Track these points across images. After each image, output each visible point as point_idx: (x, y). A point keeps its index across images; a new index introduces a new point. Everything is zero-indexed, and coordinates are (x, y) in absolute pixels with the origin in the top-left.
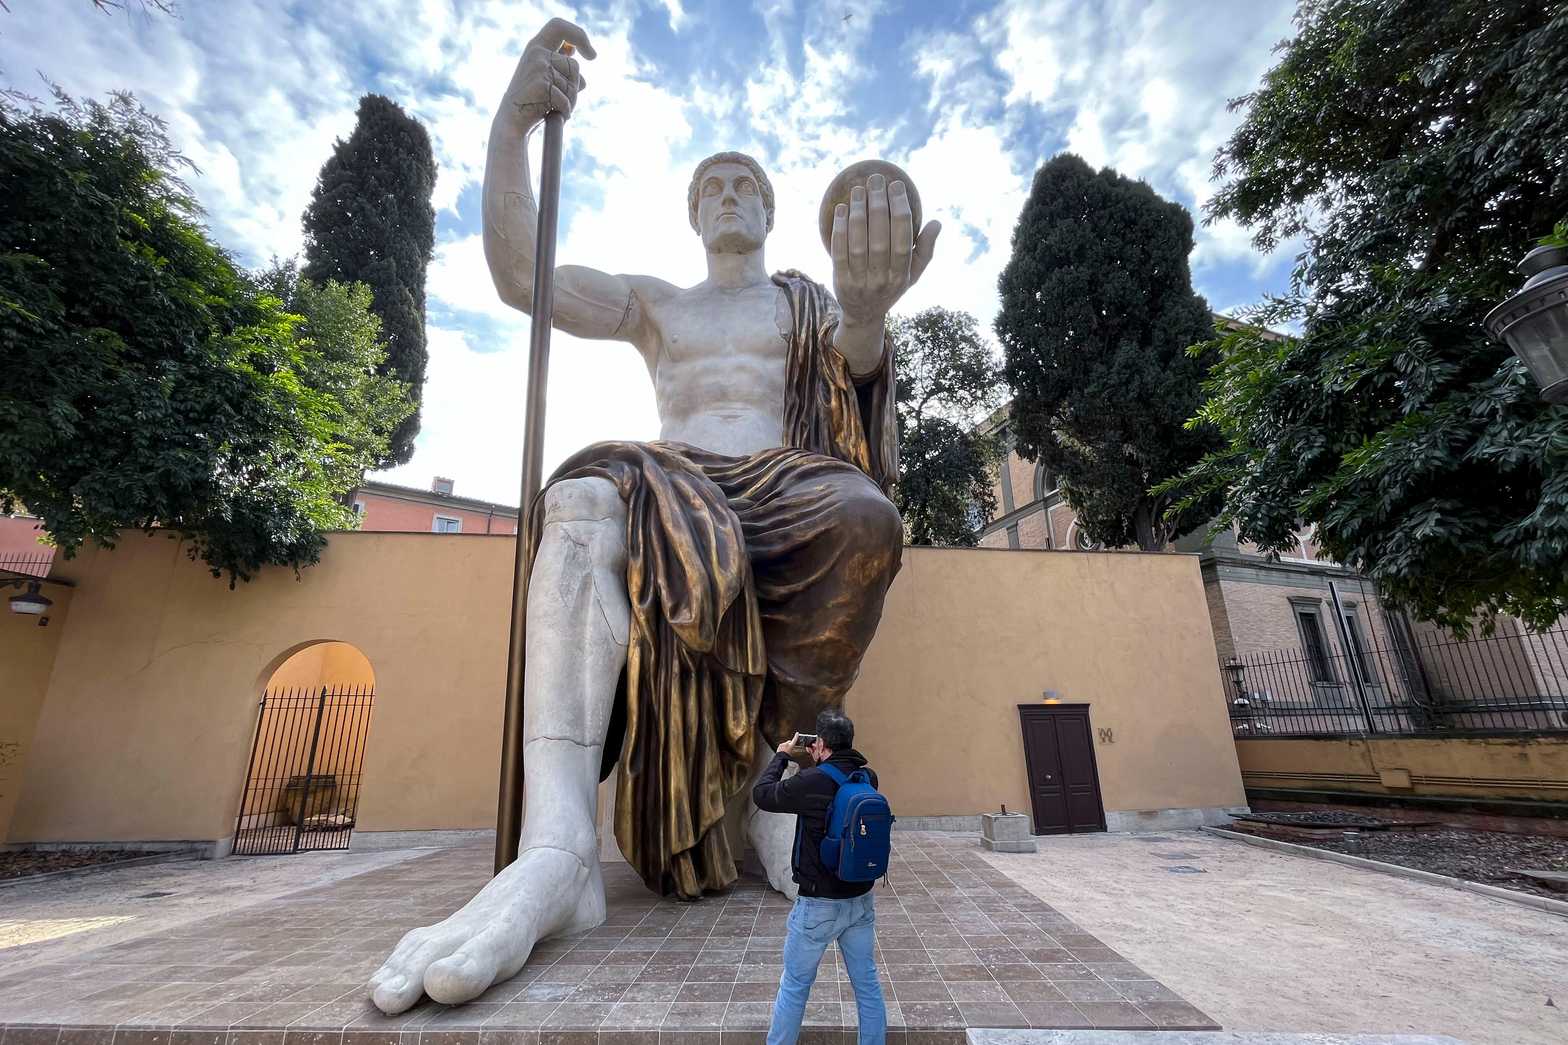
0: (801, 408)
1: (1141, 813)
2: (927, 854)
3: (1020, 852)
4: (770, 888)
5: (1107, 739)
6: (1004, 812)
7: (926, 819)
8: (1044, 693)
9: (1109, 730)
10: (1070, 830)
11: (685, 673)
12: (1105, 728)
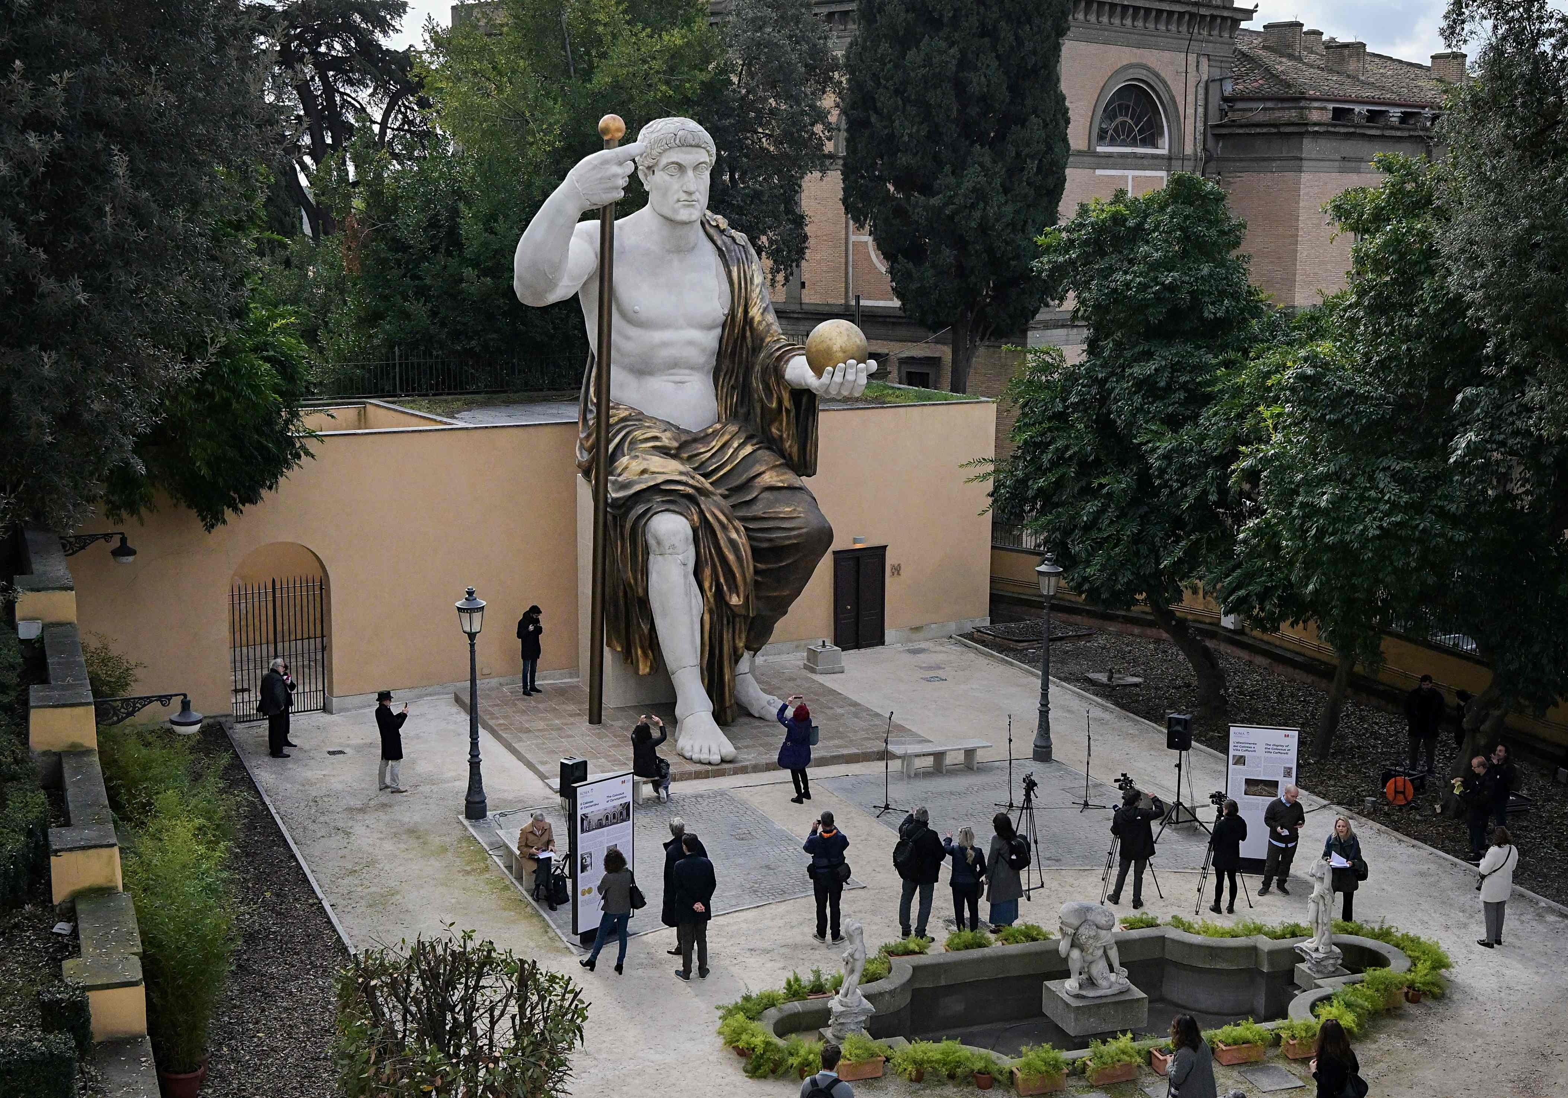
0: (733, 372)
1: (911, 627)
3: (834, 673)
5: (896, 573)
6: (824, 646)
8: (854, 539)
9: (899, 565)
10: (857, 646)
12: (896, 563)
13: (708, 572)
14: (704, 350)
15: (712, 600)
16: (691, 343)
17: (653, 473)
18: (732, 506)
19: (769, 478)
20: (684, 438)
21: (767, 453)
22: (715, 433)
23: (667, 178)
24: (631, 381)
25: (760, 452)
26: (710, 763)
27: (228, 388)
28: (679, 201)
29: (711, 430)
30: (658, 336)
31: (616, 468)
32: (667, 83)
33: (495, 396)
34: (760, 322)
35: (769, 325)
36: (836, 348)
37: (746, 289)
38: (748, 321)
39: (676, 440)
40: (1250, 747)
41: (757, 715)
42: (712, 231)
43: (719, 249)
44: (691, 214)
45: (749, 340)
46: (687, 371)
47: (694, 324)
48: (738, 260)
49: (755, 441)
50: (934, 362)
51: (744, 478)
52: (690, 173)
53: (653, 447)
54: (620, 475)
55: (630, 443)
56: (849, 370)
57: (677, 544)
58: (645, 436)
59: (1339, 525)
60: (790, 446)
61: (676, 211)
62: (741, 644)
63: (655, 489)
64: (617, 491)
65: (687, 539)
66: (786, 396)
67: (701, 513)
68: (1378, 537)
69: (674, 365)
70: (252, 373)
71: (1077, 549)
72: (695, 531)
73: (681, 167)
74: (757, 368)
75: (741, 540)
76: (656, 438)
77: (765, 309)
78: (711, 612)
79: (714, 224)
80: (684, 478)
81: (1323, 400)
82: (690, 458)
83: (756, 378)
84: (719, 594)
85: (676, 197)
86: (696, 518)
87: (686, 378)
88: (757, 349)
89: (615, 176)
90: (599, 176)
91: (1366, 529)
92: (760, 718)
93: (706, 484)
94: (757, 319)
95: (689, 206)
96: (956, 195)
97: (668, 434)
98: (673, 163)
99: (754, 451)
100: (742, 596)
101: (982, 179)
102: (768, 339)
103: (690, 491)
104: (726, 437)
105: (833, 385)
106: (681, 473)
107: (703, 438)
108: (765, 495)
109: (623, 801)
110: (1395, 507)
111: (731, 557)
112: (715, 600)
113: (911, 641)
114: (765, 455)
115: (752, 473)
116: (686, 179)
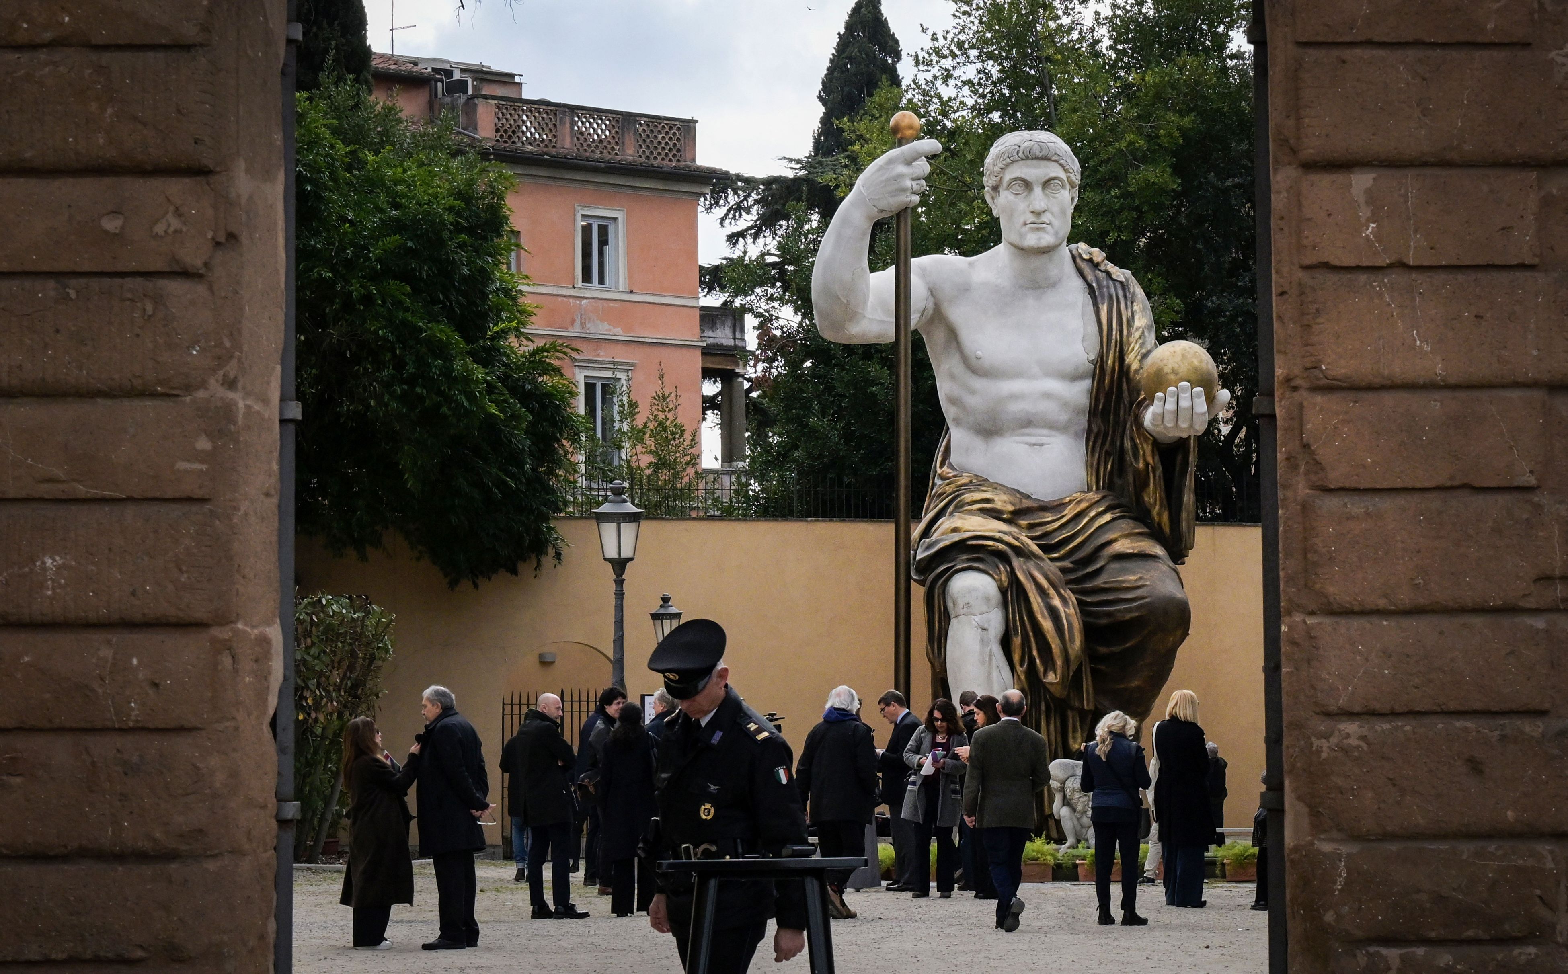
13: (1017, 641)
14: (1065, 405)
15: (1023, 677)
16: (1048, 395)
19: (1123, 546)
20: (1026, 504)
23: (1011, 197)
24: (978, 443)
27: (440, 393)
29: (1068, 499)
32: (1139, 132)
34: (1137, 371)
36: (1167, 369)
38: (1123, 370)
42: (1084, 266)
43: (1090, 286)
44: (1039, 239)
45: (1125, 394)
46: (1045, 431)
48: (1111, 297)
52: (1038, 190)
53: (982, 510)
57: (972, 603)
61: (1022, 236)
66: (1148, 449)
67: (1012, 573)
69: (1027, 423)
70: (467, 380)
72: (1003, 592)
73: (1027, 185)
75: (1069, 612)
76: (987, 501)
80: (998, 535)
82: (1031, 527)
84: (1032, 672)
85: (1022, 220)
86: (1004, 577)
87: (1044, 440)
89: (901, 176)
90: (884, 178)
94: (1135, 366)
95: (1038, 229)
98: (1016, 179)
99: (1113, 520)
100: (1059, 672)
103: (1001, 546)
104: (1084, 505)
108: (1115, 566)
111: (1047, 625)
112: (1026, 678)
116: (1032, 197)
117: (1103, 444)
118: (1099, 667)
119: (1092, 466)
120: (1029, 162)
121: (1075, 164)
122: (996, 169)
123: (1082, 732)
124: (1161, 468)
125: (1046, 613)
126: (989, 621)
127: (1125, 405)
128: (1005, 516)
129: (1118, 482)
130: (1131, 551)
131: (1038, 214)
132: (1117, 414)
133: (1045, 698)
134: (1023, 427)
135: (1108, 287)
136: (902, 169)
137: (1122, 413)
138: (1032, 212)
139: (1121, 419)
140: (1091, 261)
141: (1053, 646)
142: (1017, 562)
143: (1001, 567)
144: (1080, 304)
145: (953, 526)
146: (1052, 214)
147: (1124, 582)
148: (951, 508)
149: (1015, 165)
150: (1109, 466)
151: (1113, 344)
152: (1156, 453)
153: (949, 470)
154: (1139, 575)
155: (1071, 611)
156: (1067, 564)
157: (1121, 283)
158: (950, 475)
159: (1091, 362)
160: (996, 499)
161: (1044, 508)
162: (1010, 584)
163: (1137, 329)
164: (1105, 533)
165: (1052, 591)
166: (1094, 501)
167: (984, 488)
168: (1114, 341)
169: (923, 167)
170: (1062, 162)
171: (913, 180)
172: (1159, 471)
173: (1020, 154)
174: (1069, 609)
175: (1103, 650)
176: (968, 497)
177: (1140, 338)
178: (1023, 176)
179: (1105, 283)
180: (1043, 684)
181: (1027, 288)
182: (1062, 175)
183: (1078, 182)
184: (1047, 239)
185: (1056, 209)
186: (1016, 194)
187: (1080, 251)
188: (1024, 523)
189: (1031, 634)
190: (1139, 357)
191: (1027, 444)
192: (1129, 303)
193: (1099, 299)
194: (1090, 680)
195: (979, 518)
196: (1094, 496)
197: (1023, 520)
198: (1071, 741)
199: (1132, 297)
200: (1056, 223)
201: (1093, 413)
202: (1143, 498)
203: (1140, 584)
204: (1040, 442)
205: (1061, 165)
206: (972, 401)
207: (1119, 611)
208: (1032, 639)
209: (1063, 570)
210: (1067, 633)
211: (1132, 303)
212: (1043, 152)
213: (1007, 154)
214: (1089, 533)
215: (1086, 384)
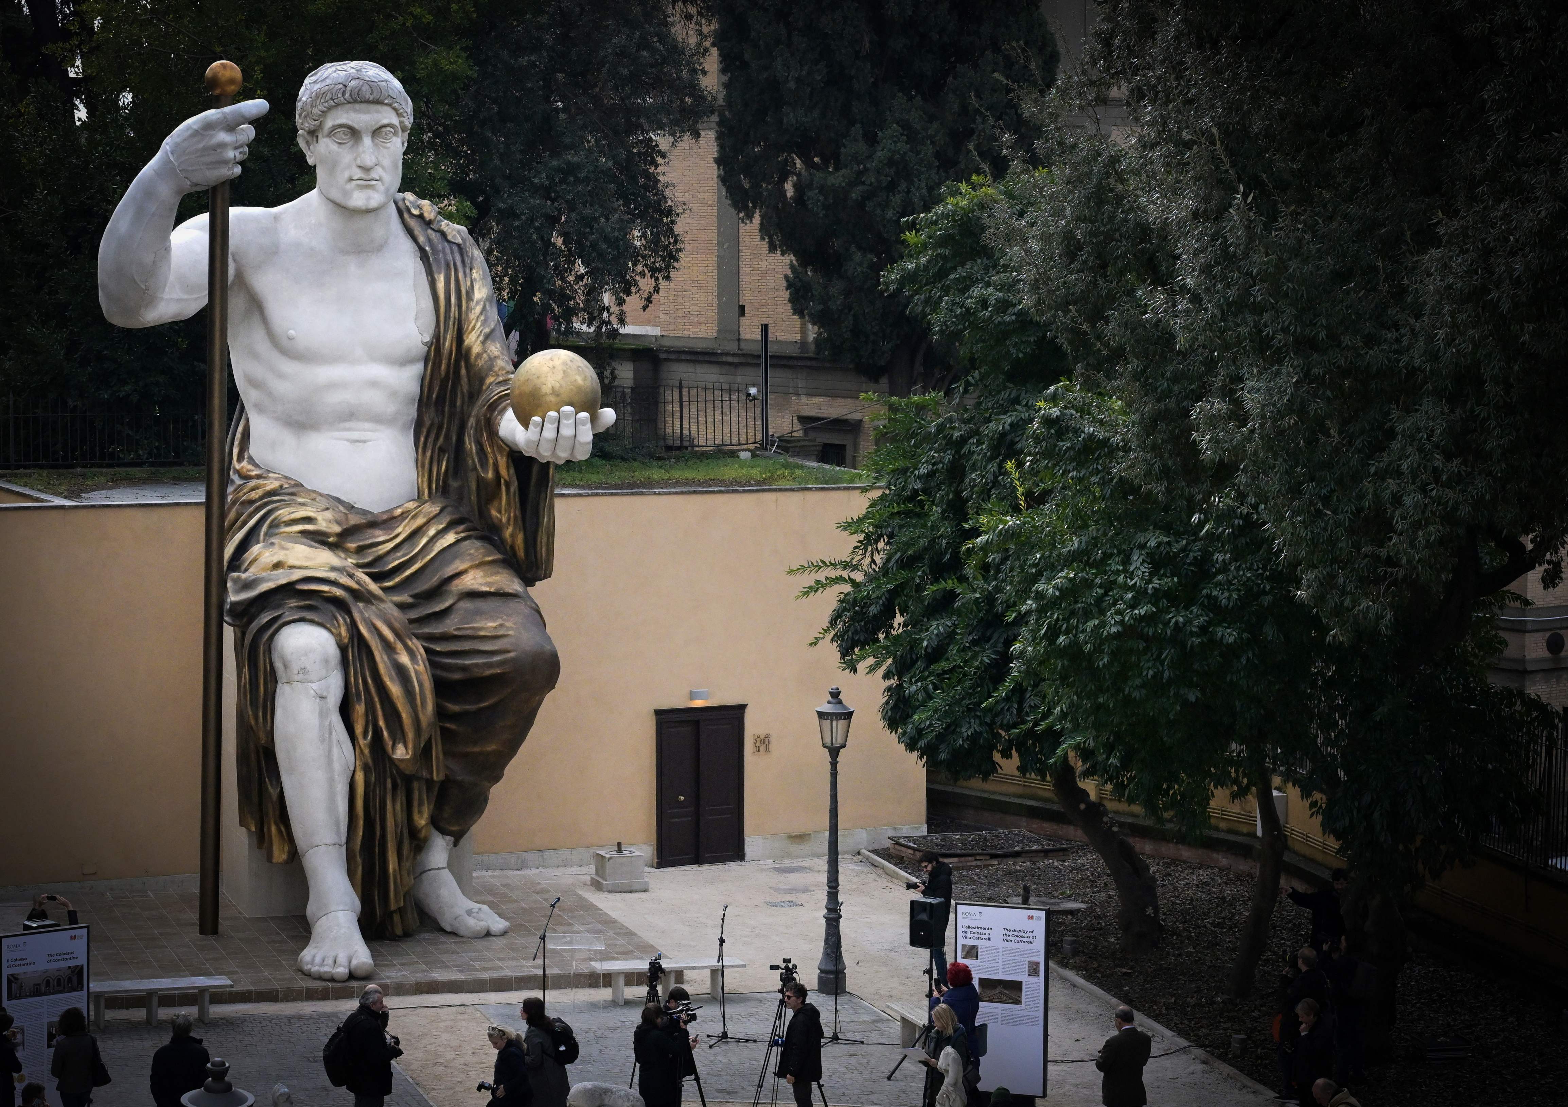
0: (440, 428)
1: (790, 837)
2: (545, 900)
3: (631, 892)
4: (442, 930)
5: (762, 748)
6: (620, 851)
7: (525, 855)
8: (691, 692)
9: (767, 736)
10: (698, 860)
11: (395, 786)
12: (762, 732)
14: (394, 394)
15: (367, 751)
16: (374, 384)
17: (292, 567)
18: (412, 621)
19: (474, 580)
20: (354, 520)
21: (478, 543)
22: (403, 516)
23: (334, 147)
24: (288, 438)
25: (467, 543)
26: (332, 980)
28: (351, 180)
29: (399, 511)
30: (324, 373)
31: (244, 562)
33: (162, 470)
34: (479, 355)
35: (492, 359)
36: (546, 389)
37: (460, 306)
38: (462, 352)
39: (338, 523)
40: (983, 933)
41: (448, 929)
42: (412, 223)
43: (421, 249)
44: (368, 199)
45: (464, 381)
46: (367, 425)
47: (376, 356)
48: (448, 265)
49: (461, 528)
50: (852, 427)
51: (435, 580)
52: (367, 141)
53: (303, 532)
54: (246, 570)
55: (271, 526)
56: (564, 422)
58: (293, 516)
59: (1074, 622)
60: (513, 535)
61: (346, 194)
62: (422, 821)
63: (288, 590)
64: (238, 591)
65: (326, 661)
66: (502, 462)
67: (353, 626)
68: (1117, 636)
71: (913, 688)
72: (343, 649)
73: (354, 133)
74: (472, 421)
76: (308, 520)
77: (487, 337)
78: (366, 769)
79: (416, 212)
80: (332, 575)
81: (1066, 452)
82: (360, 550)
83: (469, 436)
84: (377, 743)
85: (346, 175)
86: (344, 631)
88: (474, 395)
89: (223, 145)
90: (201, 145)
91: (1103, 625)
92: (454, 934)
93: (373, 587)
94: (476, 349)
96: (866, 170)
97: (328, 515)
98: (341, 126)
99: (458, 541)
100: (410, 746)
101: (902, 146)
102: (490, 380)
103: (339, 592)
104: (420, 521)
105: (542, 442)
106: (333, 569)
107: (385, 522)
109: (73, 963)
110: (1140, 595)
111: (395, 689)
113: (789, 856)
114: (475, 549)
115: (449, 571)
116: (361, 149)
117: (437, 438)
118: (448, 725)
119: (423, 466)
120: (357, 106)
121: (408, 106)
122: (316, 111)
123: (429, 804)
124: (516, 484)
125: (393, 673)
126: (328, 688)
127: (462, 392)
128: (331, 539)
129: (454, 484)
130: (487, 589)
131: (366, 169)
132: (453, 404)
133: (391, 772)
134: (345, 420)
135: (444, 252)
136: (223, 137)
137: (459, 403)
138: (360, 167)
139: (458, 410)
140: (421, 217)
141: (404, 715)
142: (359, 610)
143: (340, 618)
144: (411, 273)
145: (275, 559)
146: (383, 168)
147: (480, 629)
148: (264, 528)
149: (339, 108)
150: (444, 467)
151: (451, 323)
152: (511, 465)
153: (250, 467)
154: (499, 622)
155: (421, 668)
156: (404, 598)
157: (458, 245)
158: (253, 473)
159: (425, 344)
160: (319, 518)
161: (374, 524)
162: (351, 638)
163: (478, 303)
164: (451, 562)
165: (399, 646)
166: (432, 515)
167: (300, 500)
168: (452, 319)
169: (248, 132)
170: (396, 105)
171: (236, 148)
172: (514, 487)
173: (347, 96)
174: (419, 665)
175: (454, 708)
176: (284, 513)
177: (481, 313)
178: (350, 123)
179: (440, 247)
180: (391, 760)
181: (347, 253)
182: (395, 121)
183: (409, 126)
184: (375, 198)
185: (386, 162)
186: (341, 144)
187: (408, 203)
188: (352, 545)
189: (376, 699)
190: (481, 338)
191: (347, 440)
192: (468, 271)
193: (434, 268)
194: (440, 747)
195: (303, 547)
196: (432, 509)
197: (351, 542)
198: (416, 816)
199: (471, 263)
200: (387, 178)
201: (424, 402)
202: (489, 511)
203: (500, 633)
204: (363, 438)
205: (395, 110)
206: (281, 387)
207: (477, 665)
208: (378, 706)
209: (402, 606)
210: (418, 697)
211: (471, 270)
212: (375, 94)
213: (329, 96)
214: (429, 557)
215: (417, 368)
